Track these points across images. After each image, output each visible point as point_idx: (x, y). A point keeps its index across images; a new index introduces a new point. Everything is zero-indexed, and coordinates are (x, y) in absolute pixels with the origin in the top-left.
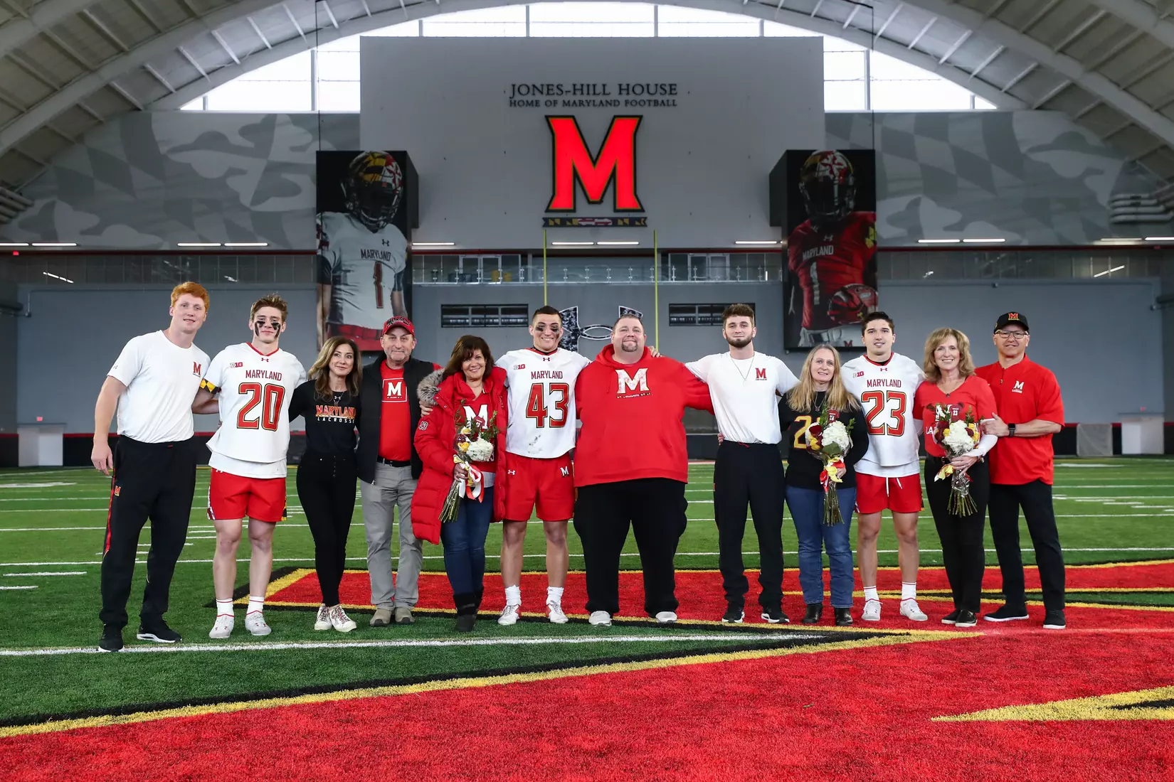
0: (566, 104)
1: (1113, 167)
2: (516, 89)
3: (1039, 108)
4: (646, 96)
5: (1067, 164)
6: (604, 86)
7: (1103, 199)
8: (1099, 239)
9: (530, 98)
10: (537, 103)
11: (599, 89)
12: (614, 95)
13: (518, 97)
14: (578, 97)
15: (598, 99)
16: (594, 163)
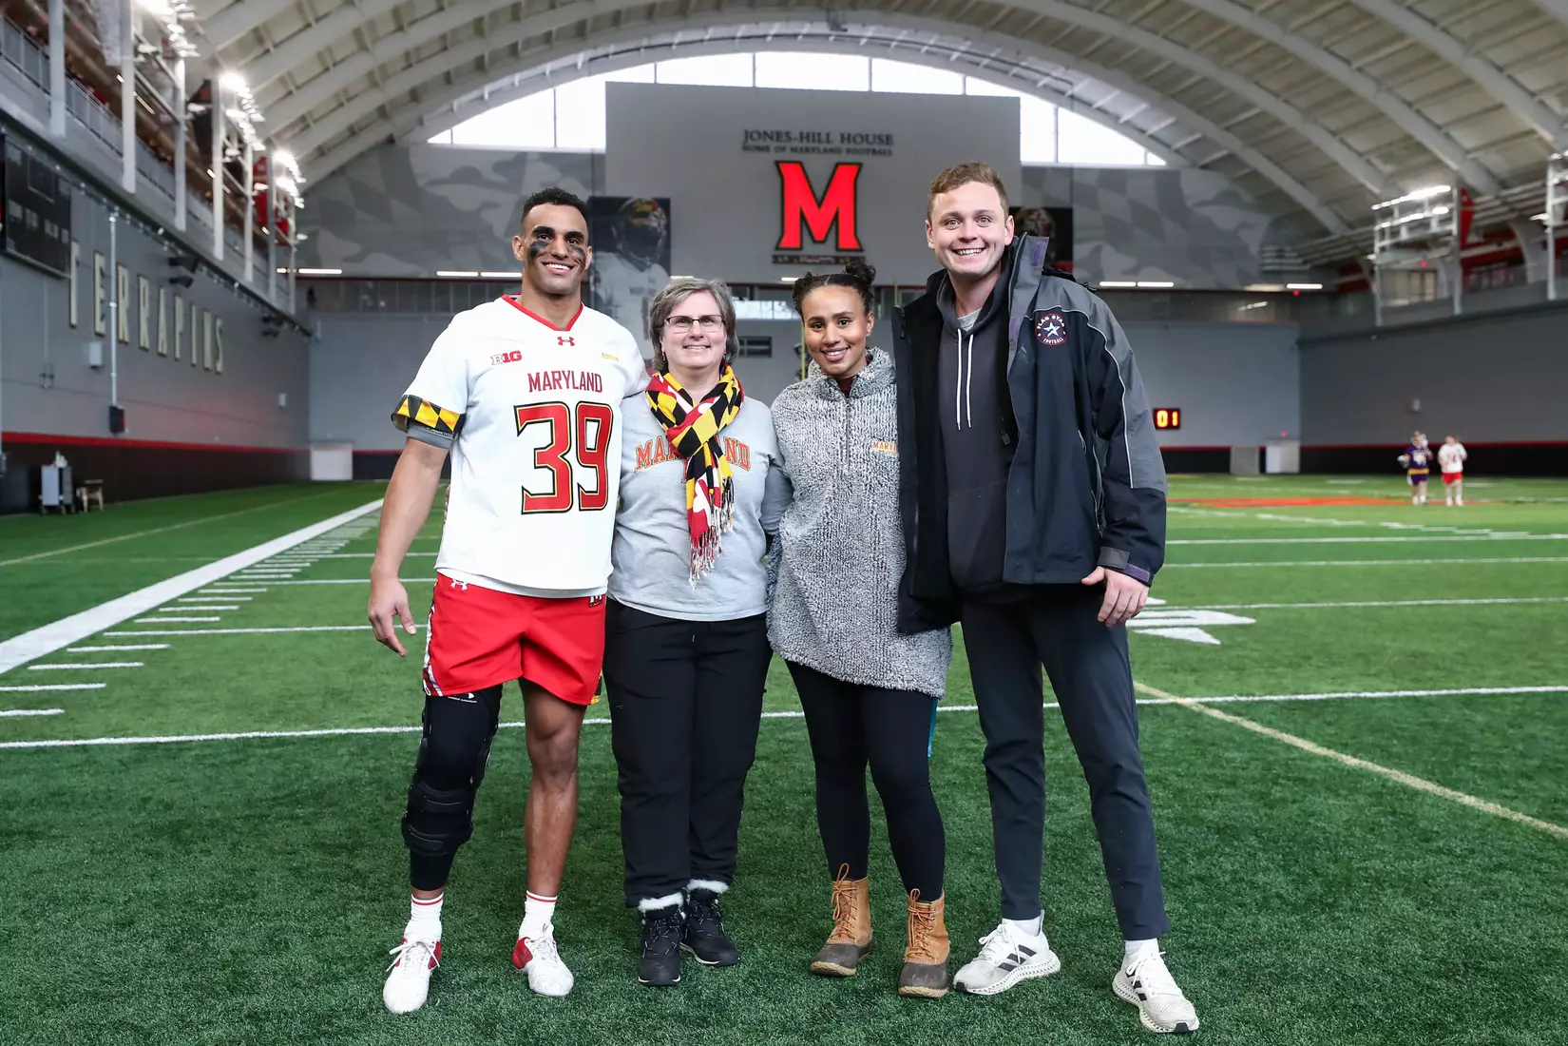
0: (793, 150)
1: (1262, 222)
2: (748, 135)
3: (1205, 167)
4: (864, 146)
5: (1225, 218)
6: (828, 135)
7: (1254, 250)
8: (1249, 285)
9: (761, 143)
10: (767, 149)
11: (823, 137)
12: (836, 143)
13: (750, 142)
14: (805, 144)
15: (822, 146)
16: (819, 205)
